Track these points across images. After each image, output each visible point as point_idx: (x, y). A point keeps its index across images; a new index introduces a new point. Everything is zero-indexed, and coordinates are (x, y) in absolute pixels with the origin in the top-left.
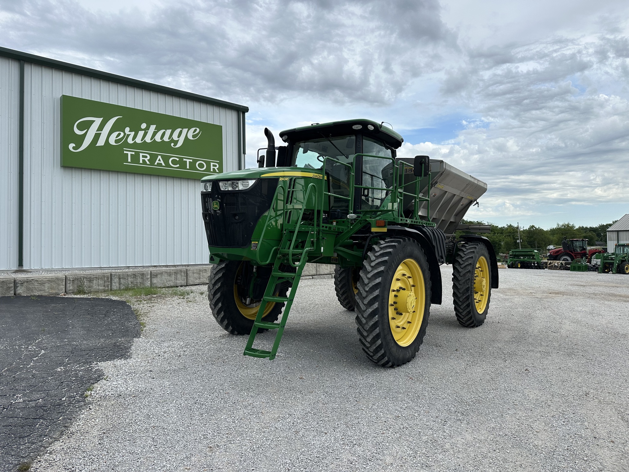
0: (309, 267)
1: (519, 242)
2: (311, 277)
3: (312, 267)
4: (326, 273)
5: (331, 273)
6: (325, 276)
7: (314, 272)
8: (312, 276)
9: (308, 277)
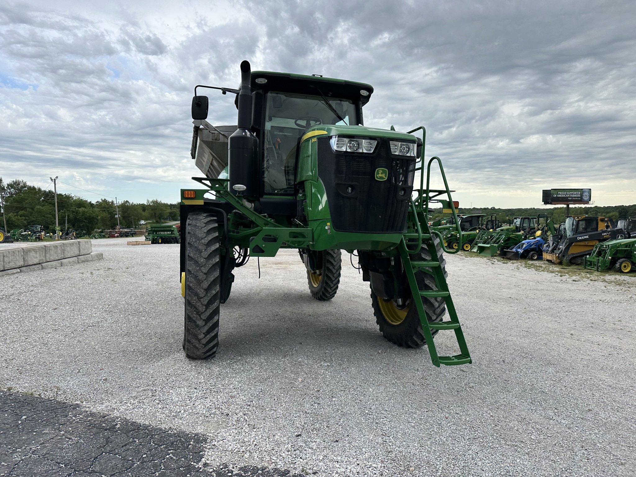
0: (15, 255)
1: (117, 217)
2: (19, 270)
3: (19, 256)
4: (35, 263)
5: (41, 262)
6: (34, 267)
7: (21, 263)
8: (19, 268)
9: (15, 271)
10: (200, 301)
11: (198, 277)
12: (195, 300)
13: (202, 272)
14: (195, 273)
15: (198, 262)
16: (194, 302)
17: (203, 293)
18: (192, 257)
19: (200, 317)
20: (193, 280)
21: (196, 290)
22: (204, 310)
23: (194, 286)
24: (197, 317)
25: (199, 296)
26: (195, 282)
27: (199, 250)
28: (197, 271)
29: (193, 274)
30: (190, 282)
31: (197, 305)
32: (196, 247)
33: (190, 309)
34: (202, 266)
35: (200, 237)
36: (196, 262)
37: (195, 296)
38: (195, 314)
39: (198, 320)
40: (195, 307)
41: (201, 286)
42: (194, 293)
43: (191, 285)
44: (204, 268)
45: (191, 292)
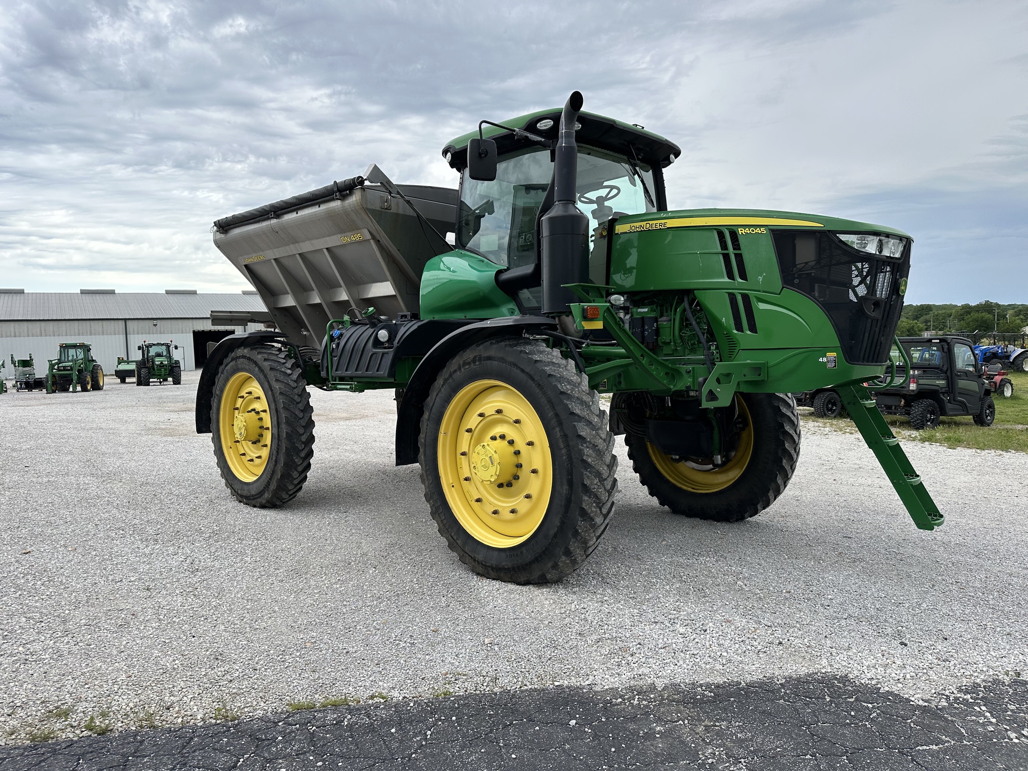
10: (604, 485)
11: (597, 446)
12: (596, 484)
13: (601, 438)
14: (592, 441)
15: (591, 423)
16: (595, 488)
17: (606, 472)
18: (580, 414)
19: (601, 510)
20: (591, 451)
21: (597, 467)
22: (607, 498)
23: (594, 461)
24: (596, 511)
25: (602, 477)
26: (594, 455)
27: (585, 402)
28: (595, 437)
29: (590, 442)
30: (587, 455)
31: (598, 491)
32: (578, 398)
33: (588, 500)
34: (598, 429)
35: (574, 381)
36: (589, 423)
37: (595, 477)
38: (594, 507)
39: (597, 517)
40: (596, 496)
41: (602, 460)
42: (594, 472)
43: (589, 460)
44: (602, 431)
45: (590, 472)
